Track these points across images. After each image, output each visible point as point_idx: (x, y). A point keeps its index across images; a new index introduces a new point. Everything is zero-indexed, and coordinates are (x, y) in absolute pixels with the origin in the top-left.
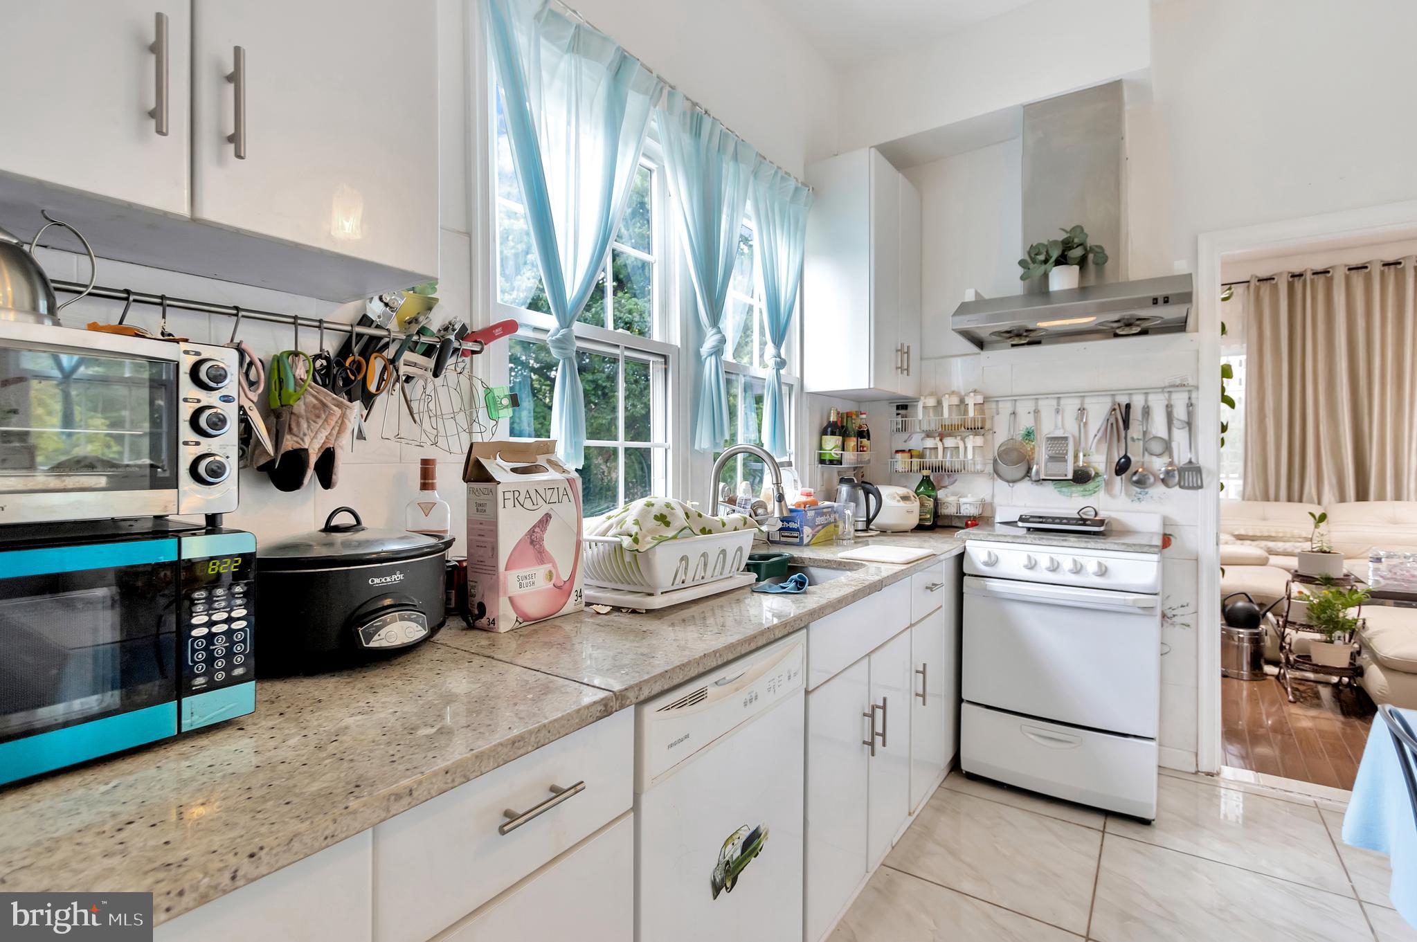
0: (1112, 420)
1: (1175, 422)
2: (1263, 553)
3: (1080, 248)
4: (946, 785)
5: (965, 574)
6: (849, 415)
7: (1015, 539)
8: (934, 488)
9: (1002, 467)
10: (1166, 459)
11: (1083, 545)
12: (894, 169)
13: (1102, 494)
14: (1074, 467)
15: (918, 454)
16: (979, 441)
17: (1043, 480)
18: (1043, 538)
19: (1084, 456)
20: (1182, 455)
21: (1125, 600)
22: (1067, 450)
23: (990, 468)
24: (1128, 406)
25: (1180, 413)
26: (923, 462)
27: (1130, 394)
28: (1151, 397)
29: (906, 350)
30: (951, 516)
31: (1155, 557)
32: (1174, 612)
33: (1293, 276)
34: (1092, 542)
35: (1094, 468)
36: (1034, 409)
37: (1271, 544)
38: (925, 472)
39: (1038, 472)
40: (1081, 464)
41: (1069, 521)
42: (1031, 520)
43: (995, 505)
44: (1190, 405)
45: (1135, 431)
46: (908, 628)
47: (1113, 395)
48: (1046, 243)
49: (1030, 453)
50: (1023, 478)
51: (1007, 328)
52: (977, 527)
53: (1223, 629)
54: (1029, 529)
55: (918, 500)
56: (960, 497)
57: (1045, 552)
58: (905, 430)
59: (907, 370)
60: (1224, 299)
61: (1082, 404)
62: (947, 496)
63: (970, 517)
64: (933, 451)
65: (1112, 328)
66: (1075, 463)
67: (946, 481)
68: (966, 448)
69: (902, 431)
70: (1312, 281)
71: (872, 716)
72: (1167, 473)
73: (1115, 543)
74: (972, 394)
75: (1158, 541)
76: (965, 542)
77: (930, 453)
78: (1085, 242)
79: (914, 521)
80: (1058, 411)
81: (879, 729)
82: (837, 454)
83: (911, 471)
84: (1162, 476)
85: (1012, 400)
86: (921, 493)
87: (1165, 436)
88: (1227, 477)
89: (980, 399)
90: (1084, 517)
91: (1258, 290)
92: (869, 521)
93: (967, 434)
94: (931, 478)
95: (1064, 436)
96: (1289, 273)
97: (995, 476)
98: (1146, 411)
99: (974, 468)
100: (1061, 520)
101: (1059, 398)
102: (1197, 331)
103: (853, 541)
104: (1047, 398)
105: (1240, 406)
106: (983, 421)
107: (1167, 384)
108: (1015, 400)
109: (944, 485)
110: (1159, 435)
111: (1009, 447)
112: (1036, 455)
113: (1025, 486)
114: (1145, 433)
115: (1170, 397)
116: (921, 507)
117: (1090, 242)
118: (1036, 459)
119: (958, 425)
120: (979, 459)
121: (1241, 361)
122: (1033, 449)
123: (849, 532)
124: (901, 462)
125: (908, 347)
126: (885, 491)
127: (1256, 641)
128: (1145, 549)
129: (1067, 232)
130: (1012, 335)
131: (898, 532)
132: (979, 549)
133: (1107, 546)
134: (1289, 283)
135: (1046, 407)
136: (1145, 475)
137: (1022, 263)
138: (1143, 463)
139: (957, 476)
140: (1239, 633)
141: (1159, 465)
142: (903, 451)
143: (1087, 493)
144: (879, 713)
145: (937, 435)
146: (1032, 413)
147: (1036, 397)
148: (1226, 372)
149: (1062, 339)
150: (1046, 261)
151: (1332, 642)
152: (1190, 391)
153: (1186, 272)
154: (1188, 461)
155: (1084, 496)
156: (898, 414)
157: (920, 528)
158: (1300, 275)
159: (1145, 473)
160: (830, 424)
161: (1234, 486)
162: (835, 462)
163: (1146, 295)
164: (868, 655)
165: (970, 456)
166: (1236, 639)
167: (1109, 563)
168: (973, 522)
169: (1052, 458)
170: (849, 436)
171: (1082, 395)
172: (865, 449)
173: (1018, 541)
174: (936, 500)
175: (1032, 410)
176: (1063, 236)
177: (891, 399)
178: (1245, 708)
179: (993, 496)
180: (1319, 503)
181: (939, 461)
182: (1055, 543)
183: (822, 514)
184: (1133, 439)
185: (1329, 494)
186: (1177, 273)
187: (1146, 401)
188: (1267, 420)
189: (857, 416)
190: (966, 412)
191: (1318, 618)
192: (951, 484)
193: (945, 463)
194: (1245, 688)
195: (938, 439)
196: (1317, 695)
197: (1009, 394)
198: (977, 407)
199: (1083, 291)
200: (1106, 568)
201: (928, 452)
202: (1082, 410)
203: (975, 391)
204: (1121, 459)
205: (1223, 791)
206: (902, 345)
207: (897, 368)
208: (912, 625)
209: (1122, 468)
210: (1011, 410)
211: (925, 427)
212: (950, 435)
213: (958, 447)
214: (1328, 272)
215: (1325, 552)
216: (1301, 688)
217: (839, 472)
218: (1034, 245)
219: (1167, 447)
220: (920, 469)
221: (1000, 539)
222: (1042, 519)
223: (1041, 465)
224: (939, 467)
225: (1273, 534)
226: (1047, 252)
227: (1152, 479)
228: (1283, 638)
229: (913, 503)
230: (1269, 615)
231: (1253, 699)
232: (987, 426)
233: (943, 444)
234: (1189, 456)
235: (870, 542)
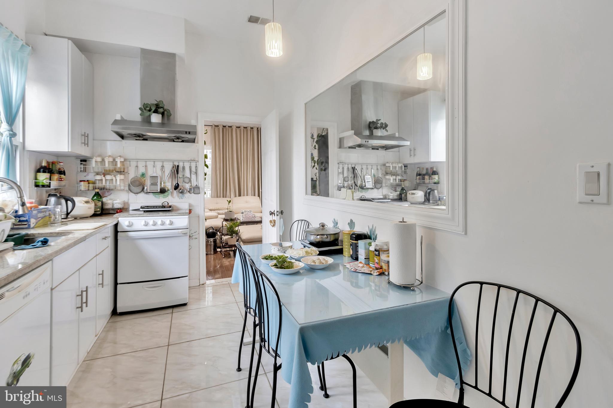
0: (173, 171)
1: (192, 172)
2: (217, 214)
3: (162, 109)
4: (111, 321)
5: (118, 232)
6: (53, 163)
7: (139, 216)
8: (101, 197)
9: (132, 188)
10: (190, 184)
11: (165, 215)
12: (80, 51)
13: (170, 197)
14: (160, 187)
15: (92, 182)
16: (122, 177)
17: (149, 192)
18: (150, 214)
19: (164, 183)
20: (194, 183)
21: (178, 232)
22: (158, 181)
23: (127, 188)
24: (178, 166)
25: (193, 169)
26: (95, 186)
27: (179, 162)
28: (185, 163)
29: (87, 135)
30: (109, 209)
31: (187, 217)
32: (193, 235)
33: (223, 126)
34: (168, 214)
35: (167, 188)
36: (145, 165)
37: (219, 211)
38: (97, 190)
39: (147, 189)
40: (163, 186)
41: (159, 207)
42: (145, 208)
43: (129, 203)
44: (196, 167)
45: (180, 175)
46: (95, 257)
47: (173, 162)
48: (150, 104)
49: (144, 182)
50: (141, 192)
51: (134, 133)
52: (122, 212)
53: (206, 240)
54: (144, 211)
55: (93, 203)
56: (114, 201)
57: (151, 219)
58: (86, 172)
59: (87, 144)
60: (205, 133)
61: (163, 164)
62: (107, 200)
63: (119, 208)
64: (100, 181)
65: (173, 139)
66: (160, 186)
67: (107, 194)
68: (116, 180)
69: (84, 172)
70: (228, 129)
71: (82, 295)
72: (190, 189)
73: (176, 213)
74: (119, 158)
75: (188, 211)
76: (118, 219)
77: (99, 182)
78: (164, 107)
79: (92, 212)
80: (154, 166)
81: (84, 300)
82: (47, 182)
83: (89, 190)
84: (188, 190)
85: (136, 161)
86: (95, 200)
87: (190, 177)
88: (207, 191)
89: (122, 160)
90: (164, 205)
91: (215, 129)
92: (68, 214)
93: (117, 174)
94: (100, 193)
95: (156, 176)
96: (222, 125)
97: (129, 191)
98: (184, 168)
99: (120, 188)
100: (156, 207)
101: (154, 162)
102: (198, 143)
103: (60, 224)
104: (150, 161)
105: (210, 167)
106: (124, 169)
107: (190, 160)
108: (137, 161)
109: (105, 196)
110: (187, 176)
111: (135, 180)
112: (146, 183)
113: (142, 195)
114: (183, 175)
115: (190, 164)
116: (95, 206)
117: (165, 108)
118: (146, 185)
119: (113, 170)
120: (122, 184)
121: (210, 152)
122: (145, 180)
123: (58, 220)
124: (83, 186)
125: (88, 134)
126: (76, 199)
127: (215, 241)
128: (184, 214)
129: (157, 102)
130: (136, 136)
131: (83, 218)
132: (124, 221)
133: (173, 215)
134: (222, 128)
135: (150, 164)
136: (183, 190)
137: (140, 109)
138: (183, 186)
139: (112, 192)
140: (210, 240)
141: (187, 186)
142: (84, 181)
143: (165, 197)
144: (84, 293)
145: (102, 174)
146: (144, 167)
147: (146, 161)
148: (206, 157)
149: (155, 139)
150: (150, 110)
151: (232, 237)
152: (196, 162)
153: (195, 125)
154: (196, 185)
155: (164, 198)
156: (81, 164)
157: (95, 215)
158: (225, 127)
159: (183, 189)
160: (42, 167)
161: (209, 193)
162: (46, 186)
163: (184, 130)
164: (79, 270)
165: (118, 183)
166: (210, 242)
167: (173, 220)
168: (120, 210)
169: (152, 184)
170: (53, 173)
171: (163, 161)
172: (63, 180)
173: (141, 216)
174: (102, 202)
175: (144, 166)
176: (156, 103)
177: (77, 157)
178: (212, 263)
179: (128, 199)
180: (230, 198)
181: (103, 185)
182: (155, 215)
183: (41, 212)
184: (180, 177)
185: (232, 195)
186: (192, 124)
187: (184, 164)
188: (217, 171)
189: (58, 163)
190: (116, 165)
191: (229, 231)
192: (109, 195)
193: (106, 186)
194: (212, 257)
195: (103, 176)
196: (230, 254)
197: (135, 158)
198: (121, 163)
199: (163, 124)
200: (172, 222)
201: (97, 182)
202: (163, 166)
203: (120, 156)
204: (176, 184)
205: (207, 288)
206: (85, 133)
207: (82, 143)
208: (97, 255)
209: (176, 187)
210: (136, 165)
211: (96, 170)
212: (109, 174)
213: (113, 180)
214: (232, 127)
215: (231, 212)
216: (226, 253)
217: (46, 191)
218: (145, 103)
219: (190, 181)
220: (94, 189)
221: (133, 216)
222: (148, 207)
223: (148, 187)
224: (103, 188)
225: (219, 208)
226: (150, 107)
227: (186, 191)
228: (221, 239)
229: (91, 204)
230: (218, 233)
231: (214, 260)
232: (126, 171)
233: (105, 178)
234: (196, 183)
235: (68, 224)
